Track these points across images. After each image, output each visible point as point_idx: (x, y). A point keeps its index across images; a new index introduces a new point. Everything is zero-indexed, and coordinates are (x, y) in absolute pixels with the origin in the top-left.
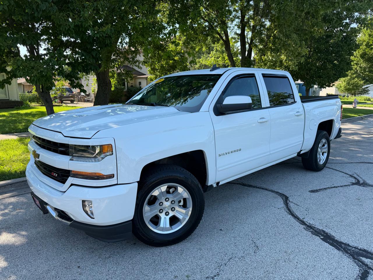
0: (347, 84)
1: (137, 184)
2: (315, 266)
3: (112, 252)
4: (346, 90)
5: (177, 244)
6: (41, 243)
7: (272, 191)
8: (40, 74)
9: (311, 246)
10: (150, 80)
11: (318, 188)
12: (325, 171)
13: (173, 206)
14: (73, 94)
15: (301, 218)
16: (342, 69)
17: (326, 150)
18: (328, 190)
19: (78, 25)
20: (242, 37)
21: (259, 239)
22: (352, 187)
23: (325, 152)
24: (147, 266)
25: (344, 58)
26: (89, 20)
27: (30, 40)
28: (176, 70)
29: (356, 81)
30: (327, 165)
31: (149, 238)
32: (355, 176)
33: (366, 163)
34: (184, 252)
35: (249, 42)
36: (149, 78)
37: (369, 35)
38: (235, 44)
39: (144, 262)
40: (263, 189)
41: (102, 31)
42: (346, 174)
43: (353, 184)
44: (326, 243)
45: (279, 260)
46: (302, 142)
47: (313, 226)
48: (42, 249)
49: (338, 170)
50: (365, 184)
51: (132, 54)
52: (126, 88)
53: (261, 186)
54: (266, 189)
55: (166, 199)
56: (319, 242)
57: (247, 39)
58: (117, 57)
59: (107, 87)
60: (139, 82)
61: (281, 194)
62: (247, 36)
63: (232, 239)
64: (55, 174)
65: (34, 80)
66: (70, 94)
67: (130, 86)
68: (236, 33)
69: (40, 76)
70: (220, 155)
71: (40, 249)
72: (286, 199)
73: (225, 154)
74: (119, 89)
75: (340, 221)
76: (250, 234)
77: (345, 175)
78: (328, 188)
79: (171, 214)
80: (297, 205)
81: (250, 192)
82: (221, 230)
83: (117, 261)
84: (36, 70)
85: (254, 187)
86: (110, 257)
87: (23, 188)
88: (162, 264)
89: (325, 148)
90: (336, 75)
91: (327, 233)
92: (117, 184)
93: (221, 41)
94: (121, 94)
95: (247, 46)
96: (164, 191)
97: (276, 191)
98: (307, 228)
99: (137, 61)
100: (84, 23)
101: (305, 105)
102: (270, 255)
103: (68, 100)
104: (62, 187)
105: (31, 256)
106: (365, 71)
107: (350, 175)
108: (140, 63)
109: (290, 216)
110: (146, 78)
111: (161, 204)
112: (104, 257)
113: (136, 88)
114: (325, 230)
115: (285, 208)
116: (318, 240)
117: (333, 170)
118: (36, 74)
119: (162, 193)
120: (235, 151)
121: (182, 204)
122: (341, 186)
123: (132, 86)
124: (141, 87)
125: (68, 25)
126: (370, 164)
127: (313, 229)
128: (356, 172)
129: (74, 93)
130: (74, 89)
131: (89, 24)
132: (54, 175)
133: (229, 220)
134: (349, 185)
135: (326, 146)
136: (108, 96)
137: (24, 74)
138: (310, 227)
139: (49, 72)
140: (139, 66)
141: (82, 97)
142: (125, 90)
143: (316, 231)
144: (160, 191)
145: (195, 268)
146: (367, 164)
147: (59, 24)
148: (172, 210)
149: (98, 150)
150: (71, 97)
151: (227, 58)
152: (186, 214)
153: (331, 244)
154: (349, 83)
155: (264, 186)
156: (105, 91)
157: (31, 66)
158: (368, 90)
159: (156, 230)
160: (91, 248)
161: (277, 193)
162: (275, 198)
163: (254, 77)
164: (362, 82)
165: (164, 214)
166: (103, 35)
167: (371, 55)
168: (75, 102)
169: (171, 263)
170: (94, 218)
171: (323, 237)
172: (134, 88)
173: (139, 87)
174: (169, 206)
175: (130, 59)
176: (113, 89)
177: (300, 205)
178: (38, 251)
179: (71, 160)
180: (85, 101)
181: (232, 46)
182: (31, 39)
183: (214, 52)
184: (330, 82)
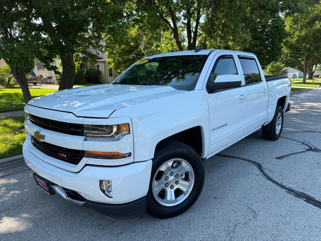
0: (271, 67)
1: (151, 161)
2: (311, 226)
3: (123, 228)
4: (270, 71)
5: (181, 215)
6: (47, 223)
7: (245, 160)
8: (20, 56)
9: (299, 208)
10: (108, 63)
11: (282, 155)
12: (280, 140)
13: (177, 179)
14: (36, 77)
15: (280, 182)
16: (274, 54)
17: (280, 122)
18: (291, 157)
19: (56, 8)
20: (188, 25)
21: (252, 205)
22: (308, 152)
23: (280, 124)
24: (162, 239)
25: (276, 45)
26: (68, 4)
27: (7, 22)
28: (131, 55)
29: (278, 65)
30: (281, 135)
31: (158, 212)
32: (306, 143)
33: (309, 132)
34: (191, 222)
35: (194, 30)
36: (107, 62)
37: (290, 26)
38: (182, 32)
39: (157, 235)
40: (236, 158)
41: (81, 15)
42: (298, 141)
43: (308, 150)
44: (310, 204)
45: (278, 223)
46: (266, 116)
47: (293, 190)
48: (50, 230)
49: (290, 139)
50: (316, 150)
51: (95, 40)
52: (85, 71)
53: (233, 155)
54: (239, 158)
55: (171, 174)
56: (305, 204)
57: (192, 28)
58: (82, 42)
59: (71, 70)
60: (97, 65)
61: (252, 161)
62: (192, 25)
63: (229, 206)
64: (64, 155)
65: (15, 62)
66: (33, 77)
67: (89, 69)
68: (183, 23)
69: (20, 58)
70: (213, 130)
71: (48, 229)
72: (260, 166)
73: (216, 129)
74: (79, 72)
75: (312, 183)
76: (243, 200)
77: (298, 143)
78: (289, 154)
79: (176, 187)
80: (271, 171)
81: (226, 162)
82: (216, 198)
83: (130, 236)
84: (16, 52)
85: (228, 157)
86: (122, 233)
87: (10, 168)
88: (176, 235)
89: (280, 120)
90: (270, 59)
91: (307, 195)
92: (134, 162)
93: (171, 30)
94: (82, 76)
95: (192, 34)
96: (170, 167)
97: (247, 159)
98: (289, 192)
99: (100, 46)
100: (62, 7)
101: (268, 83)
102: (269, 219)
103: (31, 82)
104: (75, 167)
105: (41, 238)
106: (287, 56)
107: (302, 143)
108: (103, 47)
109: (269, 181)
110: (104, 62)
111: (167, 178)
112: (116, 233)
113: (95, 71)
114: (304, 192)
115: (262, 174)
116: (302, 202)
117: (286, 139)
118: (17, 56)
119: (168, 168)
120: (223, 126)
121: (184, 177)
122: (300, 153)
123: (90, 69)
124: (99, 70)
125: (48, 8)
126: (313, 133)
127: (294, 192)
128: (306, 139)
129: (37, 75)
130: (50, 70)
131: (67, 8)
132: (62, 155)
133: (219, 188)
134: (305, 151)
135: (281, 118)
136: (73, 78)
137: (4, 55)
138: (290, 191)
139: (29, 54)
140: (102, 50)
141: (44, 79)
142: (84, 73)
143: (297, 194)
144: (167, 166)
145: (208, 237)
146: (311, 133)
147: (39, 6)
148: (176, 184)
149: (115, 130)
150: (35, 79)
151: (175, 44)
152: (189, 187)
153: (315, 205)
154: (273, 66)
155: (236, 155)
156: (69, 74)
157: (10, 48)
158: (287, 72)
159: (164, 203)
160: (100, 225)
161: (249, 161)
162: (250, 165)
163: (232, 58)
164: (283, 65)
165: (169, 188)
166: (81, 19)
167: (292, 43)
168: (37, 85)
169: (183, 234)
170: (112, 197)
171: (305, 199)
172: (93, 70)
173: (98, 70)
174: (173, 180)
175: (94, 44)
176: (76, 72)
177: (274, 171)
178: (46, 232)
179: (85, 140)
180: (47, 83)
181: (179, 34)
182: (9, 22)
183: (164, 39)
184: (265, 65)
